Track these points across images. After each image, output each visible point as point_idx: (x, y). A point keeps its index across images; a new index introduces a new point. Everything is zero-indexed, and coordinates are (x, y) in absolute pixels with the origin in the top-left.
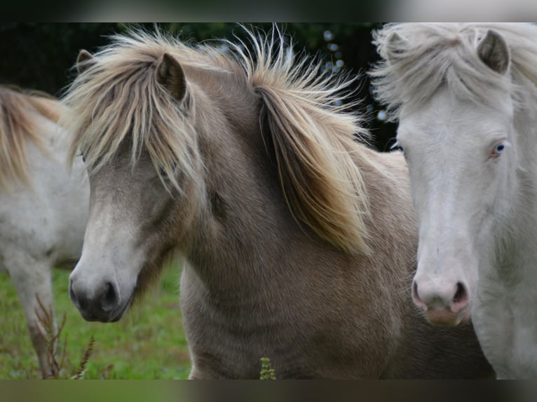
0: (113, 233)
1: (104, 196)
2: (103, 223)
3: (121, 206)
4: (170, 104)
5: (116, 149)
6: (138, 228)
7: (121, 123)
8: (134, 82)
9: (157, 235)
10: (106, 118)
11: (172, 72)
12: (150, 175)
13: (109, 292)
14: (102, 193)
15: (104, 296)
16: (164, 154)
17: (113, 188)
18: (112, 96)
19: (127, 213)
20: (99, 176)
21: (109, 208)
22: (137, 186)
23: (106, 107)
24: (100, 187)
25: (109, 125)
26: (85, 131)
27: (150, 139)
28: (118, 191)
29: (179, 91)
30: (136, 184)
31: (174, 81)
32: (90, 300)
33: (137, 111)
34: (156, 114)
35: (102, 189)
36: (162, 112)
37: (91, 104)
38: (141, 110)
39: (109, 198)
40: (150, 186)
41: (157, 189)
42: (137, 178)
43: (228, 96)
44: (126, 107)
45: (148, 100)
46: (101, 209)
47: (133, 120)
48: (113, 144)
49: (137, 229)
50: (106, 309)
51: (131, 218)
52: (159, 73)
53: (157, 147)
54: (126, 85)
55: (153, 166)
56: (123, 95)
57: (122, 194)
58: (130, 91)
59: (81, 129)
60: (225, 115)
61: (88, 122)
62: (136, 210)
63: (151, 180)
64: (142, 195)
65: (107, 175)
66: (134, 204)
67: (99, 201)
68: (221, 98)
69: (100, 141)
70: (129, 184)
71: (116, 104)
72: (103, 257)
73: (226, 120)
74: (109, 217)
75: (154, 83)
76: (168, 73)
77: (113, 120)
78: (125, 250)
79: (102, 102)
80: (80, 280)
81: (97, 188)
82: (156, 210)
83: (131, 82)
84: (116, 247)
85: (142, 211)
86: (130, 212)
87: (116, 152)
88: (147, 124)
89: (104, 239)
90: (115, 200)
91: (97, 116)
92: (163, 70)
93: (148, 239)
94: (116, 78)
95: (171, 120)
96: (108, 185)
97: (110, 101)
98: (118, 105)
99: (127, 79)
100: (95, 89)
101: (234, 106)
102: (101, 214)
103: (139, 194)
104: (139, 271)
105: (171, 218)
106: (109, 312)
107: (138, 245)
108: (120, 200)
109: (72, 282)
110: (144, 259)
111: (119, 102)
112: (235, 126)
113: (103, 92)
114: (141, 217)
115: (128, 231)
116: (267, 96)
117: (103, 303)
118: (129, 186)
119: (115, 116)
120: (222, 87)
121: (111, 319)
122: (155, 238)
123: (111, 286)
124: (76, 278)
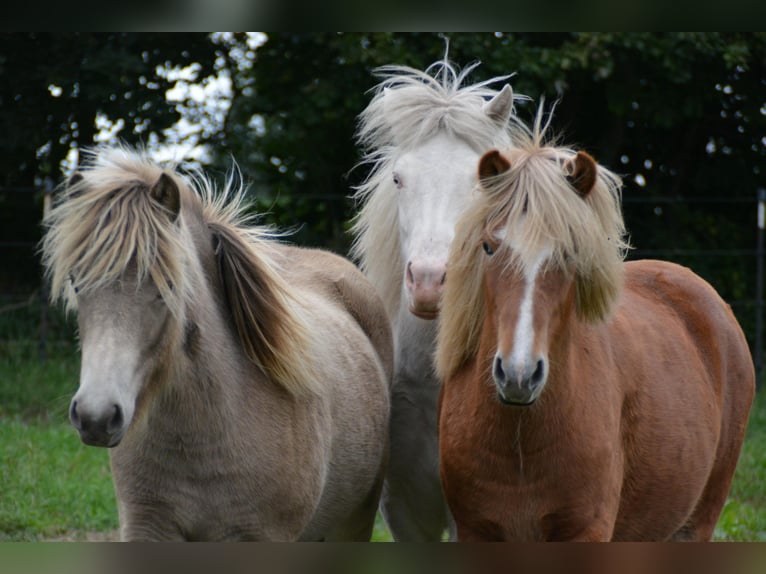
0: (117, 356)
1: (104, 320)
2: (106, 347)
3: (122, 329)
6: (138, 352)
8: (131, 202)
9: (151, 360)
11: (169, 193)
13: (116, 415)
14: (101, 317)
15: (111, 419)
17: (113, 312)
19: (129, 337)
20: (96, 300)
21: (110, 331)
22: (136, 310)
24: (99, 311)
25: (110, 245)
28: (119, 314)
29: (175, 211)
30: (136, 307)
32: (95, 422)
33: (139, 232)
35: (101, 313)
38: (143, 231)
39: (110, 322)
40: (149, 309)
41: (154, 312)
42: (136, 302)
44: (128, 226)
45: (148, 220)
46: (102, 333)
47: (136, 241)
50: (110, 432)
51: (131, 342)
52: (154, 193)
54: (123, 205)
56: (122, 215)
57: (123, 317)
58: (129, 211)
62: (136, 334)
63: (150, 304)
64: (142, 318)
65: (104, 299)
66: (135, 327)
67: (98, 325)
70: (129, 307)
72: (109, 379)
74: (111, 340)
75: (149, 204)
76: (164, 193)
77: (114, 240)
78: (128, 373)
80: (85, 401)
81: (95, 312)
82: (153, 334)
83: (128, 201)
84: (120, 370)
85: (141, 334)
86: (131, 336)
89: (108, 361)
90: (116, 323)
92: (159, 190)
93: (145, 364)
96: (108, 308)
98: (118, 224)
102: (103, 338)
103: (138, 318)
105: (164, 343)
106: (112, 435)
107: (137, 370)
108: (121, 324)
109: (75, 404)
110: (140, 384)
114: (140, 341)
115: (129, 356)
117: (109, 425)
118: (129, 309)
119: (117, 236)
121: (111, 443)
122: (151, 363)
123: (118, 408)
124: (81, 400)
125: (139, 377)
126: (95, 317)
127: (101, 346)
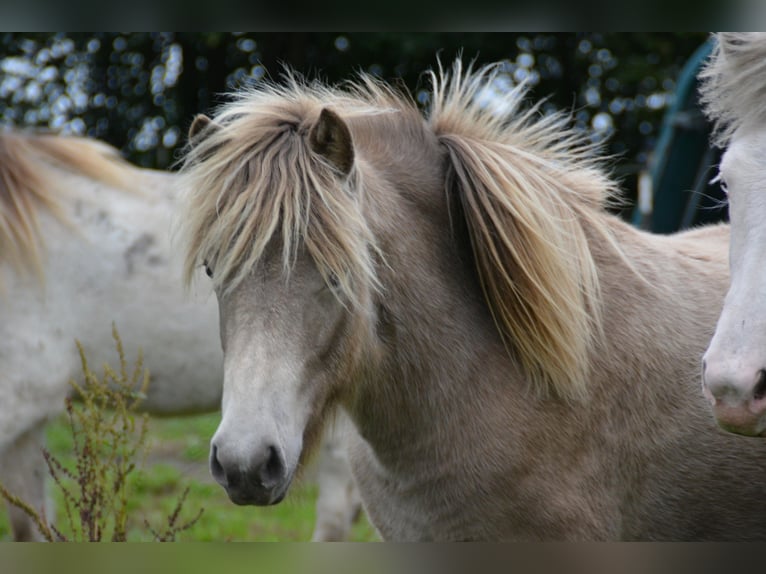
0: (270, 372)
1: (250, 322)
2: (254, 360)
3: (276, 333)
4: (336, 182)
5: (260, 252)
6: (302, 364)
7: (265, 215)
8: (277, 154)
9: (323, 375)
10: (239, 209)
11: (335, 136)
12: (314, 286)
13: (272, 460)
14: (247, 317)
15: (264, 467)
16: (333, 254)
17: (263, 309)
18: (247, 176)
19: (286, 344)
20: (239, 293)
21: (259, 337)
22: (296, 304)
23: (238, 194)
24: (243, 309)
25: (247, 219)
26: (208, 230)
27: (309, 234)
28: (271, 312)
29: (346, 162)
30: (296, 300)
31: (336, 148)
32: (244, 473)
33: (287, 197)
34: (316, 198)
35: (247, 311)
36: (325, 194)
37: (214, 191)
38: (293, 195)
39: (258, 323)
40: (315, 301)
41: (323, 306)
42: (296, 292)
43: (399, 159)
44: (269, 191)
45: (302, 179)
46: (248, 340)
47: (282, 211)
48: (255, 247)
49: (300, 366)
50: (266, 485)
51: (291, 351)
52: (314, 139)
53: (322, 246)
54: (265, 160)
55: (318, 272)
56: (263, 175)
57: (277, 316)
58: (273, 169)
59: (202, 229)
60: (397, 188)
61: (211, 219)
62: (297, 338)
63: (316, 294)
64: (305, 316)
65: (251, 290)
66: (295, 329)
67: (244, 328)
68: (390, 164)
69: (233, 243)
70: (286, 300)
71: (253, 189)
72: (260, 409)
73: (397, 196)
74: (261, 350)
75: (307, 153)
76: (328, 138)
77: (252, 211)
78: (288, 397)
79: (231, 187)
80: (228, 444)
81: (238, 311)
82: (323, 337)
83: (272, 155)
84: (275, 393)
85: (305, 339)
86: (290, 343)
87: (262, 257)
88: (303, 214)
89: (257, 382)
90: (267, 325)
91: (227, 208)
92: (320, 133)
93: (314, 381)
94: (247, 151)
95: (339, 205)
96: (256, 304)
97: (243, 184)
98: (256, 190)
99: (265, 150)
100: (219, 169)
101: (408, 172)
102: (250, 347)
103: (300, 315)
104: (304, 427)
105: (341, 350)
106: (271, 489)
107: (302, 389)
108: (275, 326)
109: (215, 449)
111: (259, 185)
112: (412, 200)
113: (230, 173)
114: (304, 348)
115: (289, 370)
116: (456, 151)
117: (263, 476)
118: (285, 304)
119: (255, 206)
120: (388, 147)
121: (273, 499)
122: (322, 379)
123: (273, 451)
124: (221, 442)
125: (306, 399)
126: (238, 318)
127: (247, 360)
